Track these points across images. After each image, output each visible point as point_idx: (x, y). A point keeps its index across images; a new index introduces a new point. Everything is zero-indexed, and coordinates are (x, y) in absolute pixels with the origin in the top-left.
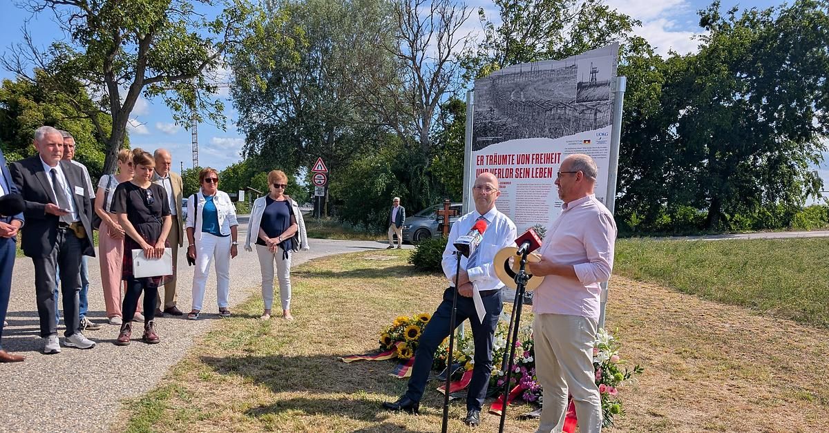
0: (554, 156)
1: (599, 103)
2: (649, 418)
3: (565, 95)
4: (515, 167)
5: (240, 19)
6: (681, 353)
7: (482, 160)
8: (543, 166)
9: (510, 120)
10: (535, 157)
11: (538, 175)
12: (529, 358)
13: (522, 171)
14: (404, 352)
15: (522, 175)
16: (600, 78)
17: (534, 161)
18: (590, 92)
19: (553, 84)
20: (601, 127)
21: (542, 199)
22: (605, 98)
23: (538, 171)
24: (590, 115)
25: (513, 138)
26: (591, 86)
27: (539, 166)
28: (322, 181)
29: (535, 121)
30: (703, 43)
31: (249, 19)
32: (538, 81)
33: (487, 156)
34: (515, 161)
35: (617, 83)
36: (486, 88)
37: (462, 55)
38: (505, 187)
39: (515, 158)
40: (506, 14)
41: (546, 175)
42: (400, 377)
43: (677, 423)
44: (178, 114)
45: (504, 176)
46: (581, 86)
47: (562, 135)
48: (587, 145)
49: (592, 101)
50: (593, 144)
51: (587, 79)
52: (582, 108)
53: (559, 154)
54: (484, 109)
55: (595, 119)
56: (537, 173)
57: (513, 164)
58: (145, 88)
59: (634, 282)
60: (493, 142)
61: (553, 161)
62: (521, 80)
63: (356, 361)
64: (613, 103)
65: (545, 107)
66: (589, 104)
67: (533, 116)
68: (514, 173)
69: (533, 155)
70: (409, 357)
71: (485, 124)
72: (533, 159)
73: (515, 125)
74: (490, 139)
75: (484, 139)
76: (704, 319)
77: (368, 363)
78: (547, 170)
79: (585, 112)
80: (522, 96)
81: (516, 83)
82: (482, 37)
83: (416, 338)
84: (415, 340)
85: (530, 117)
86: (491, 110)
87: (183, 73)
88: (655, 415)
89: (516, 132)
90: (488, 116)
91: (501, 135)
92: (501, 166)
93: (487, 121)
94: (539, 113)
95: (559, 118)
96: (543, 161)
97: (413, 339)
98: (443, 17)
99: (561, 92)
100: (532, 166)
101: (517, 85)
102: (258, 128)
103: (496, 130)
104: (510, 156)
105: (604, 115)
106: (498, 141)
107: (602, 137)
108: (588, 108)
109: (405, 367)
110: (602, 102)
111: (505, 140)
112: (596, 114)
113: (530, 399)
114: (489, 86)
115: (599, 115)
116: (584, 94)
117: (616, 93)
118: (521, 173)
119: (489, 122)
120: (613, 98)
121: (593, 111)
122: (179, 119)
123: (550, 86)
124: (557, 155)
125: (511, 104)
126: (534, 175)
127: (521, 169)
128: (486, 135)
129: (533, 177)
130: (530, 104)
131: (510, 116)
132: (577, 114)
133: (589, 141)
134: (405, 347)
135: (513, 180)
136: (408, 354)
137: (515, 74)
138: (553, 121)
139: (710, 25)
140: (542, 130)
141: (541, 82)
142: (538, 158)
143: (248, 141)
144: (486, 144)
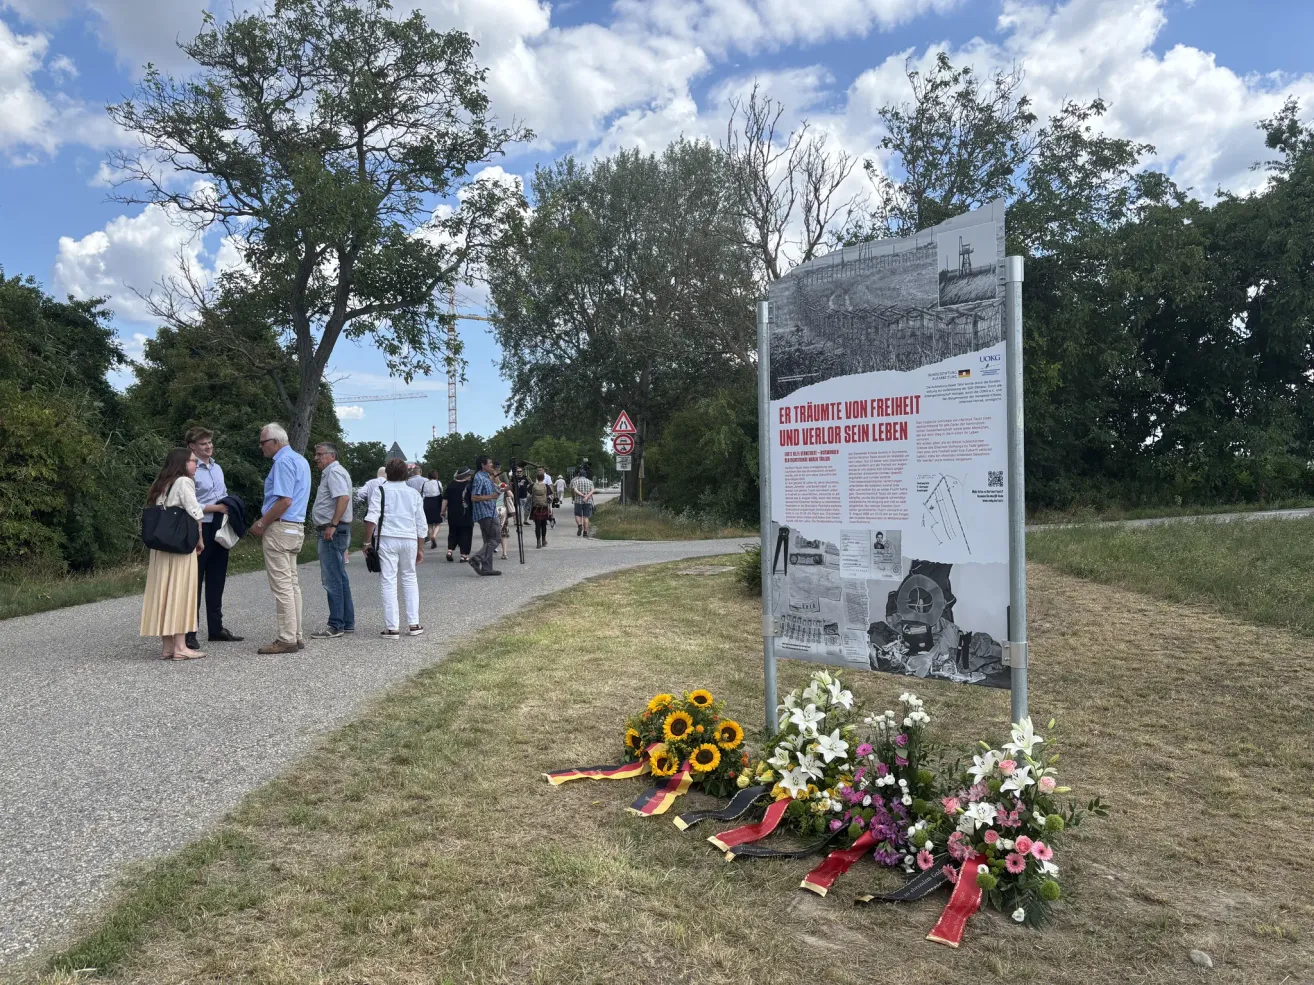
0: (908, 402)
1: (979, 305)
2: (1134, 907)
3: (919, 295)
4: (843, 423)
5: (488, 211)
6: (1235, 755)
7: (788, 415)
8: (892, 419)
9: (829, 344)
10: (875, 404)
11: (883, 436)
12: (888, 776)
13: (856, 430)
14: (661, 762)
15: (856, 437)
16: (977, 262)
17: (875, 412)
18: (963, 287)
19: (896, 278)
20: (986, 345)
21: (894, 477)
22: (989, 294)
23: (883, 428)
24: (965, 327)
25: (836, 375)
26: (962, 276)
27: (884, 420)
28: (628, 447)
29: (871, 341)
30: (1275, 173)
31: (501, 210)
32: (872, 274)
33: (796, 408)
34: (843, 414)
35: (1006, 268)
36: (787, 293)
37: (844, 232)
38: (828, 459)
39: (842, 408)
40: (912, 162)
41: (898, 435)
42: (645, 815)
43: (1192, 921)
44: (396, 359)
45: (826, 439)
46: (946, 278)
47: (920, 364)
48: (965, 379)
49: (966, 301)
50: (976, 376)
51: (954, 265)
52: (951, 315)
53: (918, 397)
54: (786, 330)
55: (976, 333)
56: (881, 432)
57: (839, 418)
58: (347, 325)
59: (1163, 605)
60: (805, 383)
61: (908, 409)
62: (844, 276)
63: (573, 781)
64: (1004, 304)
65: (886, 318)
66: (961, 307)
67: (868, 334)
68: (843, 434)
69: (873, 401)
70: (671, 773)
71: (789, 353)
72: (873, 408)
73: (839, 351)
74: (798, 378)
75: (790, 379)
76: (1297, 678)
77: (594, 784)
78: (898, 427)
79: (957, 321)
80: (848, 302)
81: (837, 282)
82: (877, 200)
83: (684, 736)
84: (682, 741)
85: (863, 338)
86: (798, 330)
87: (404, 299)
88: (1147, 899)
89: (841, 364)
90: (794, 339)
91: (816, 371)
92: (821, 424)
93: (793, 349)
94: (877, 328)
95: (913, 335)
96: (890, 410)
97: (679, 738)
98: (810, 175)
99: (912, 291)
100: (872, 420)
101: (838, 284)
102: (531, 371)
103: (807, 362)
104: (833, 405)
105: (990, 325)
106: (812, 381)
107: (991, 363)
108: (962, 315)
109: (660, 794)
110: (985, 303)
111: (823, 378)
112: (975, 324)
113: (888, 861)
114: (792, 291)
115: (981, 325)
116: (953, 290)
117: (1007, 285)
118: (854, 434)
119: (796, 351)
120: (1003, 294)
121: (970, 320)
122: (394, 366)
123: (894, 281)
124: (914, 400)
125: (830, 317)
126: (877, 437)
127: (854, 426)
128: (791, 372)
129: (875, 440)
130: (862, 315)
131: (830, 337)
132: (942, 326)
133: (968, 371)
134: (664, 755)
135: (843, 447)
136: (669, 768)
137: (833, 266)
138: (903, 342)
139: (1285, 142)
140: (885, 356)
141: (876, 277)
142: (881, 406)
143: (515, 391)
144: (792, 387)
